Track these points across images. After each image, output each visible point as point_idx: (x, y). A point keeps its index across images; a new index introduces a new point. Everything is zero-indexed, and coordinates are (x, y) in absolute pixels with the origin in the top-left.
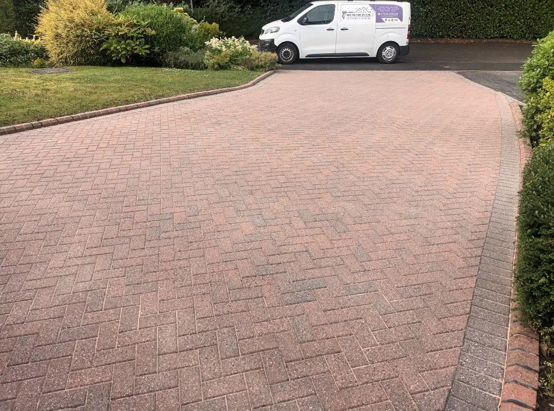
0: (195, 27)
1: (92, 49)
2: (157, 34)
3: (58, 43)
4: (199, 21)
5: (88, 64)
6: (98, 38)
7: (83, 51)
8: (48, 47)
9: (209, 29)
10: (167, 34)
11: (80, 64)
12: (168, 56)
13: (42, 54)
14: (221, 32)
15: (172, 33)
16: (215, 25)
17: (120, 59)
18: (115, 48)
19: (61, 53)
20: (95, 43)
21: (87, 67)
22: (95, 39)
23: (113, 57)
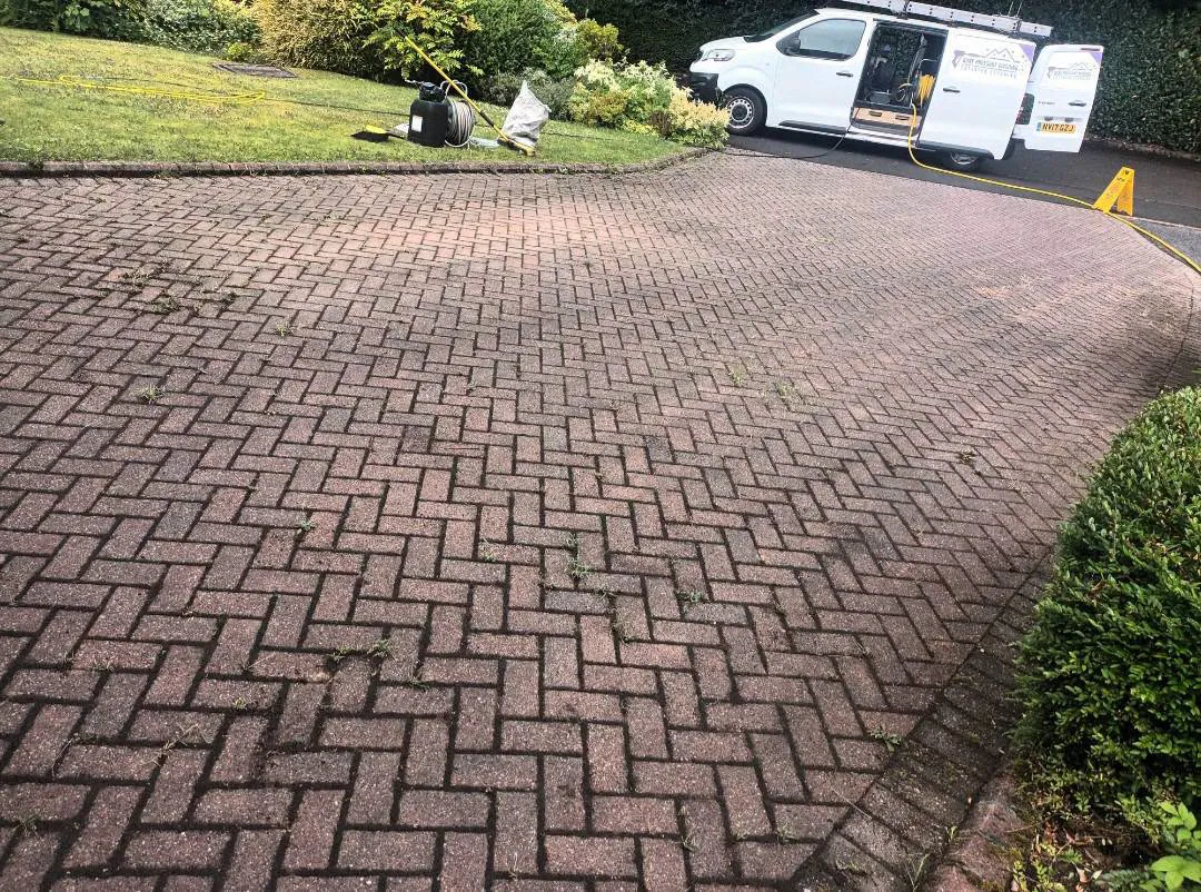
0: (567, 27)
1: (347, 40)
2: (485, 32)
3: (282, 17)
4: (580, 17)
5: (334, 70)
6: (361, 20)
7: (328, 41)
8: (262, 24)
9: (595, 36)
10: (506, 33)
11: (317, 67)
12: (496, 80)
13: (249, 35)
14: (620, 47)
15: (515, 34)
16: (610, 30)
17: (399, 70)
18: (393, 45)
19: (284, 39)
20: (353, 29)
21: (331, 75)
22: (356, 21)
23: (387, 64)
